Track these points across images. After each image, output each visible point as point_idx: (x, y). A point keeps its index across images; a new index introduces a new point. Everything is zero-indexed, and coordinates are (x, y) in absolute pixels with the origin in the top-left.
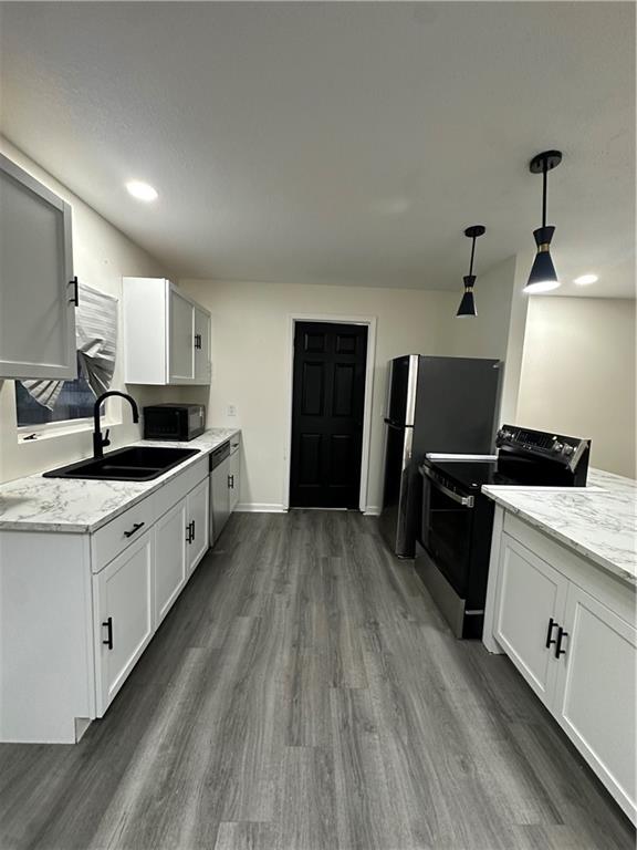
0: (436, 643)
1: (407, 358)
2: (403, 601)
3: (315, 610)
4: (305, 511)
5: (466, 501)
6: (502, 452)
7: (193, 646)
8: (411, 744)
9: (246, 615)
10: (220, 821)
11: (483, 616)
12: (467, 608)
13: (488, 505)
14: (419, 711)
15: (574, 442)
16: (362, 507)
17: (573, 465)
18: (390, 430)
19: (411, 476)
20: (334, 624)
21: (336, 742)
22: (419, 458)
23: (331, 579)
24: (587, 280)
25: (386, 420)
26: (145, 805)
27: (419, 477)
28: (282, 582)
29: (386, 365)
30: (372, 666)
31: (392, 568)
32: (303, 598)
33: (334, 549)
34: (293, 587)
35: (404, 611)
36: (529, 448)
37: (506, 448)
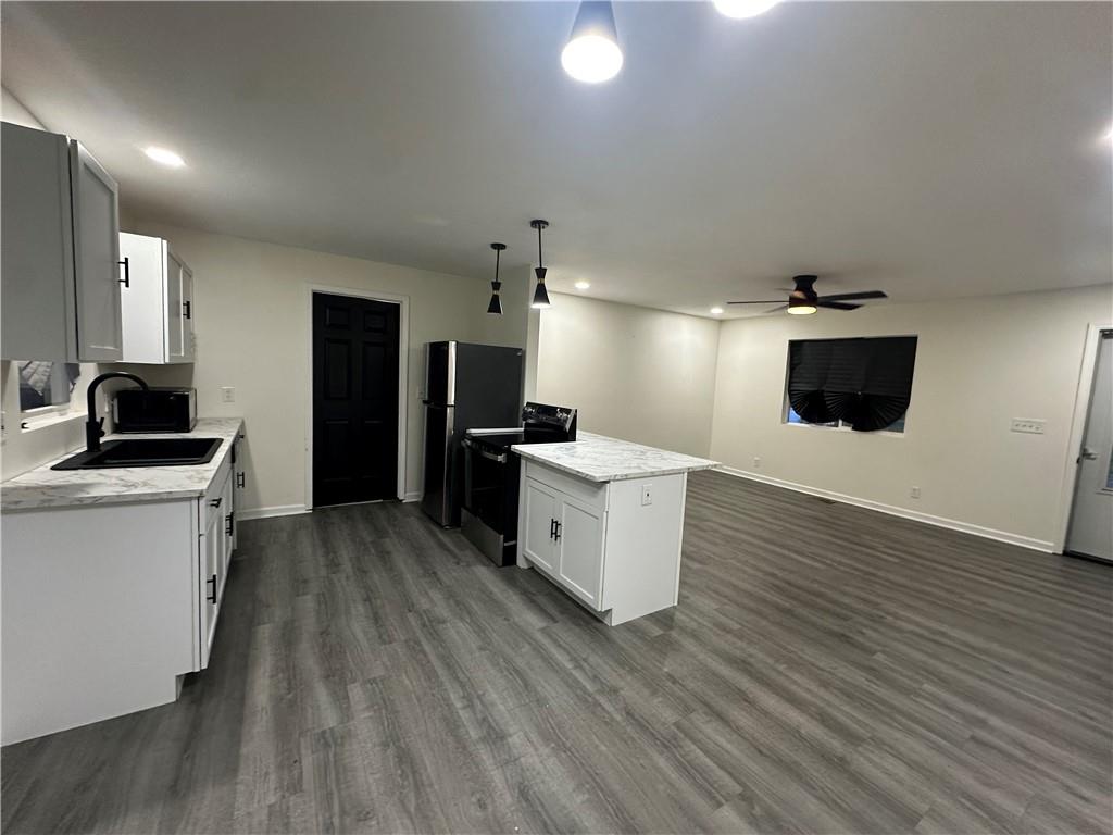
0: (485, 575)
1: (446, 344)
2: (455, 556)
3: (377, 578)
4: (334, 509)
5: (500, 458)
6: (527, 425)
7: (259, 624)
8: (472, 621)
9: (304, 594)
10: (346, 685)
11: (516, 545)
12: (505, 541)
13: (515, 459)
14: (475, 606)
15: (568, 411)
16: (401, 494)
17: (568, 427)
18: (430, 411)
19: (454, 450)
20: (398, 580)
21: (419, 633)
22: (461, 433)
23: (384, 556)
24: (583, 286)
25: (424, 402)
26: (277, 701)
27: (461, 450)
28: (334, 566)
29: (422, 346)
30: (436, 596)
31: (441, 536)
32: (361, 572)
33: (380, 533)
34: (347, 567)
35: (456, 560)
36: (544, 418)
37: (530, 421)
